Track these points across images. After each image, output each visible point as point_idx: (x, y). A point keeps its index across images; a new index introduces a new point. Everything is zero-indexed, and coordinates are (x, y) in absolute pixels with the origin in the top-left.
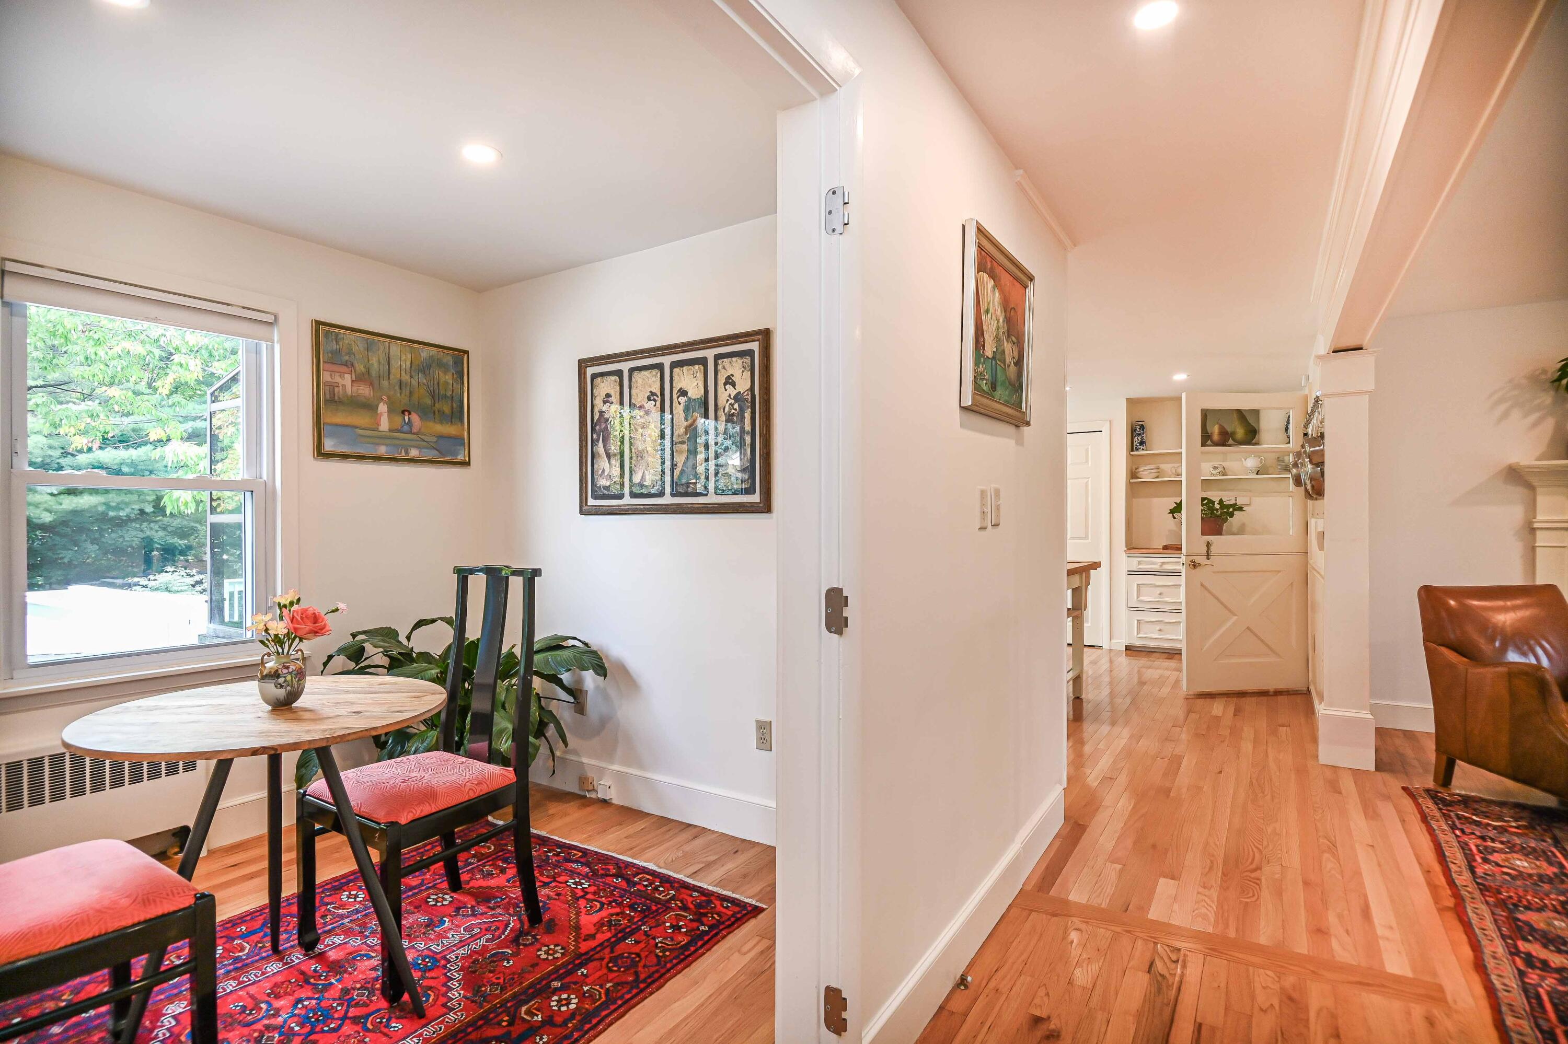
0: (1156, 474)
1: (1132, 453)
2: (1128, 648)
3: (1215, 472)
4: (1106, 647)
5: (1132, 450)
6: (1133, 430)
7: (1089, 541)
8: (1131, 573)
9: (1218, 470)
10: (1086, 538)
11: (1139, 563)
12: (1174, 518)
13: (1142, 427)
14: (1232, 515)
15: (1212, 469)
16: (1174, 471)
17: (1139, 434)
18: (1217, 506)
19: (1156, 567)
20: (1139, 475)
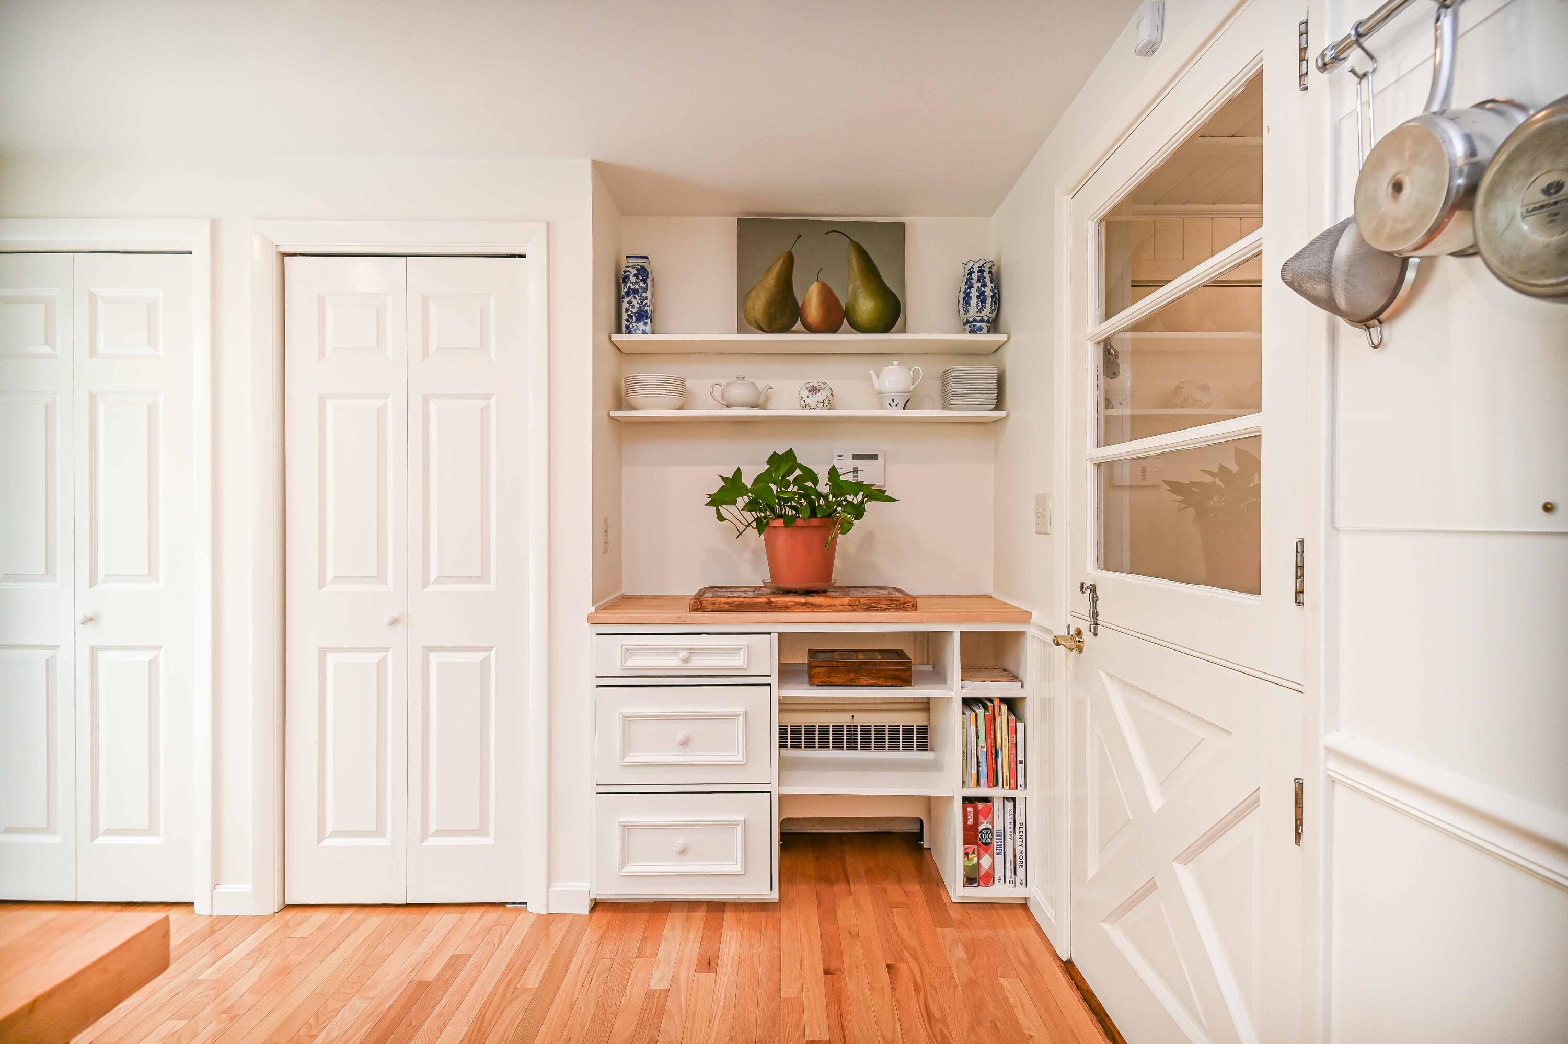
0: (677, 401)
1: (615, 337)
2: (596, 905)
3: (812, 400)
4: (536, 907)
5: (619, 331)
6: (621, 279)
7: (493, 586)
8: (607, 683)
9: (820, 396)
10: (483, 578)
11: (629, 652)
12: (721, 518)
13: (642, 273)
14: (859, 511)
15: (805, 393)
16: (717, 391)
17: (636, 292)
18: (823, 487)
19: (671, 663)
20: (634, 400)
